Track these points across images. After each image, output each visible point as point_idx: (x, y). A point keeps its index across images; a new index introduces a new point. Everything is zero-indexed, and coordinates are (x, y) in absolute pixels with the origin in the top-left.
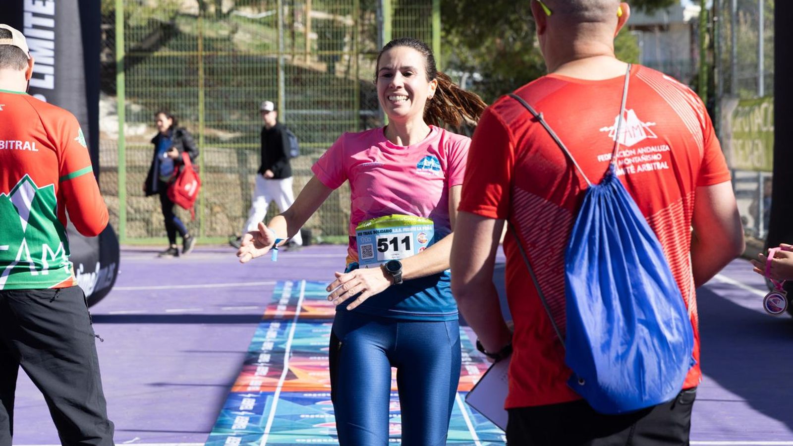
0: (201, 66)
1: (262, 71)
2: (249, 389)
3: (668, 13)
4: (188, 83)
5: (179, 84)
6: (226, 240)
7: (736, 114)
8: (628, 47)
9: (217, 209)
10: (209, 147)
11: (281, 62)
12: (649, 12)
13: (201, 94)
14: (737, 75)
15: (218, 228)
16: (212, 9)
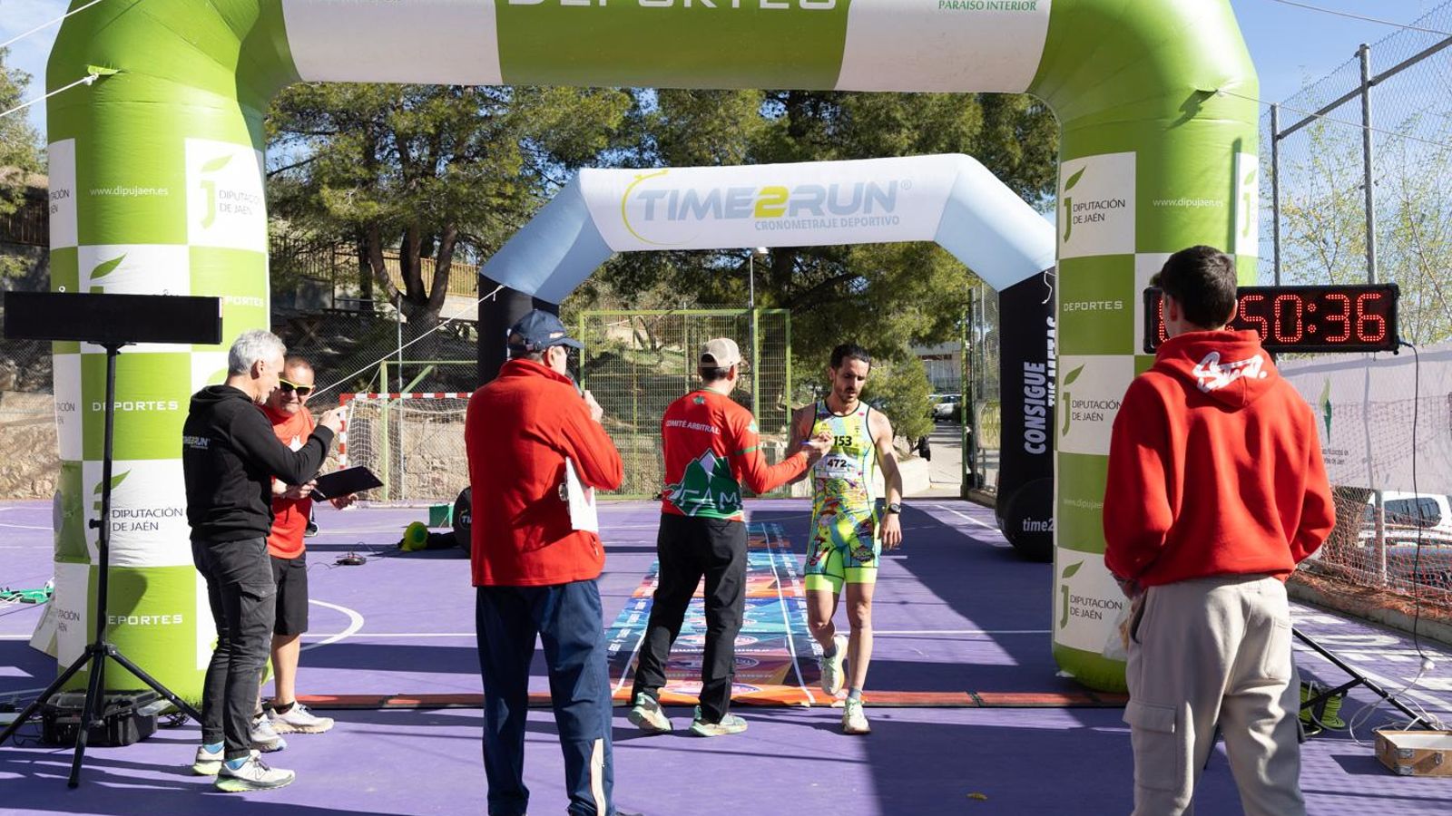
0: (635, 382)
1: (677, 385)
2: (644, 595)
3: (942, 347)
4: (627, 394)
5: (621, 394)
6: (651, 496)
7: (984, 413)
8: (919, 369)
9: (645, 476)
10: (640, 436)
11: (687, 380)
12: (929, 346)
13: (635, 401)
14: (986, 386)
15: (646, 488)
16: (649, 347)
